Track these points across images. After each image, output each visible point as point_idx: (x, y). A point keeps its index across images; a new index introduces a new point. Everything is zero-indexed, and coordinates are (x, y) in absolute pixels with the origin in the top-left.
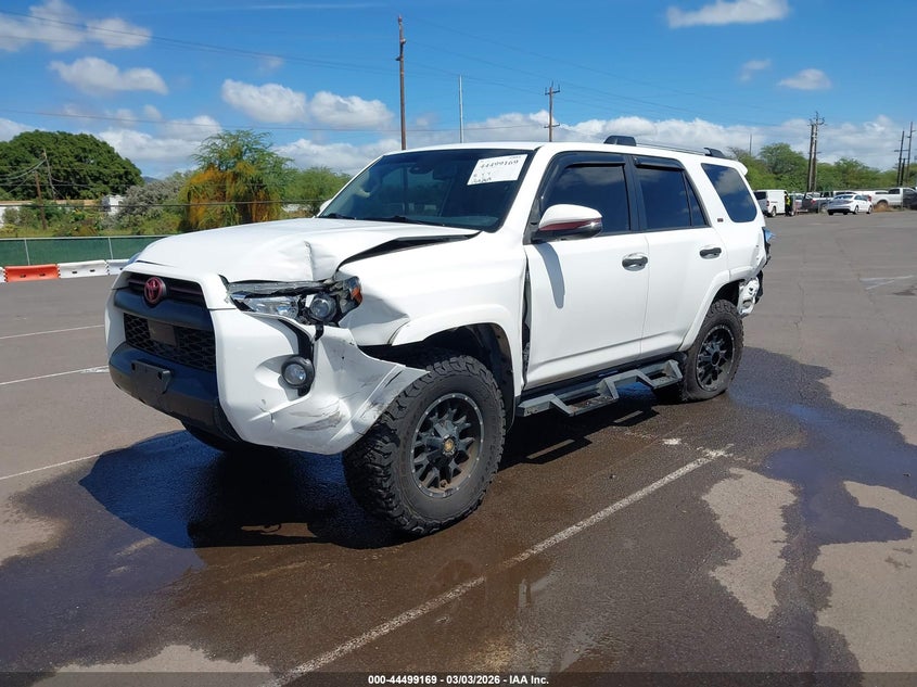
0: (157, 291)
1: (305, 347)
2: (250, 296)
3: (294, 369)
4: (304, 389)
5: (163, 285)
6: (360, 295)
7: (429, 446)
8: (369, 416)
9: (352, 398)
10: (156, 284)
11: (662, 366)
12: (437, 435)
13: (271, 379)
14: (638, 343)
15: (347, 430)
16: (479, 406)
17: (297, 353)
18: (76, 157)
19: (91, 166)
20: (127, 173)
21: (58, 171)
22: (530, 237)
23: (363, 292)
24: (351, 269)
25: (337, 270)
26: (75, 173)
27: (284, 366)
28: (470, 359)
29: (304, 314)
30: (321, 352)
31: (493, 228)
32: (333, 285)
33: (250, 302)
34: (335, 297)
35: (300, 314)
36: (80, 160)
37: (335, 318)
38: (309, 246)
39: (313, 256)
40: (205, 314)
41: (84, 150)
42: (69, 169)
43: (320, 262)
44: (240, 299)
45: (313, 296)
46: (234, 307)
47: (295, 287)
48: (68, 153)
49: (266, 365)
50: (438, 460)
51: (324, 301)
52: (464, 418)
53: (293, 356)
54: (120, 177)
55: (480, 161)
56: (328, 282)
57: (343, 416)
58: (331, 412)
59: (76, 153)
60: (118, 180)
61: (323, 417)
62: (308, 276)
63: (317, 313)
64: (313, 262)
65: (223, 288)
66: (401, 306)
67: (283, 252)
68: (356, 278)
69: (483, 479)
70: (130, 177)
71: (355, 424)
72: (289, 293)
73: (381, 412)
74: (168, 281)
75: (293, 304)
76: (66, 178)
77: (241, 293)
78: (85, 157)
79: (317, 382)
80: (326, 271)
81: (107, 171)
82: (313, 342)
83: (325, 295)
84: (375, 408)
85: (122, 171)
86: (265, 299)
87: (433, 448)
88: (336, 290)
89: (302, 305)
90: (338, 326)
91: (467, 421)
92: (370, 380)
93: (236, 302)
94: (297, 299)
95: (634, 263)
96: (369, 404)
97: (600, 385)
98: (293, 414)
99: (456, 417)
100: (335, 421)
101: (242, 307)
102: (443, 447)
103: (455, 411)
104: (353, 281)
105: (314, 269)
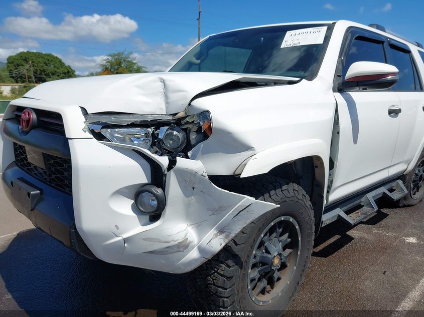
0: (28, 121)
1: (157, 176)
2: (106, 126)
3: (146, 197)
4: (155, 216)
5: (34, 116)
6: (210, 128)
7: (260, 262)
8: (216, 243)
9: (200, 226)
10: (29, 114)
11: (394, 184)
12: (268, 252)
13: (125, 207)
14: (388, 169)
15: (193, 255)
16: (299, 226)
17: (150, 182)
18: (45, 63)
19: (51, 68)
20: (68, 72)
21: (37, 70)
22: (337, 86)
23: (214, 125)
24: (203, 103)
25: (190, 104)
26: (44, 71)
27: (138, 194)
28: (296, 186)
29: (156, 144)
30: (173, 183)
31: (311, 77)
32: (185, 118)
33: (107, 132)
34: (185, 130)
35: (153, 144)
36: (47, 65)
37: (185, 150)
38: (163, 81)
39: (166, 90)
40: (64, 142)
41: (48, 60)
42: (42, 69)
43: (173, 97)
44: (97, 129)
45: (166, 128)
46: (92, 136)
47: (150, 119)
48: (41, 61)
49: (121, 192)
50: (266, 274)
51: (175, 133)
52: (287, 235)
53: (146, 185)
54: (65, 73)
55: (288, 32)
56: (181, 115)
57: (190, 242)
58: (179, 238)
59: (44, 61)
60: (64, 75)
61: (172, 243)
62: (161, 109)
63: (169, 144)
64: (166, 96)
65: (83, 118)
66: (249, 139)
67: (138, 87)
68: (208, 112)
69: (298, 283)
70: (70, 74)
71: (201, 250)
72: (144, 125)
73: (227, 241)
74: (39, 112)
75: (147, 135)
76: (41, 74)
77: (98, 123)
78: (49, 64)
79: (168, 210)
80: (179, 105)
81: (58, 70)
82: (166, 172)
83: (177, 128)
84: (222, 236)
85: (66, 71)
86: (122, 130)
87: (263, 264)
88: (188, 123)
89: (154, 136)
90: (187, 157)
91: (289, 238)
92: (217, 210)
93: (92, 132)
94: (151, 130)
95: (394, 113)
96: (215, 232)
97: (363, 199)
98: (144, 239)
99: (281, 235)
100: (183, 246)
101: (99, 137)
102: (272, 263)
103: (281, 230)
104: (205, 115)
105: (167, 103)
